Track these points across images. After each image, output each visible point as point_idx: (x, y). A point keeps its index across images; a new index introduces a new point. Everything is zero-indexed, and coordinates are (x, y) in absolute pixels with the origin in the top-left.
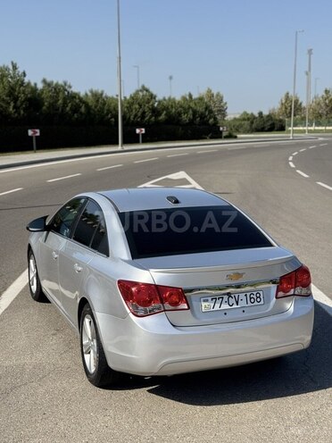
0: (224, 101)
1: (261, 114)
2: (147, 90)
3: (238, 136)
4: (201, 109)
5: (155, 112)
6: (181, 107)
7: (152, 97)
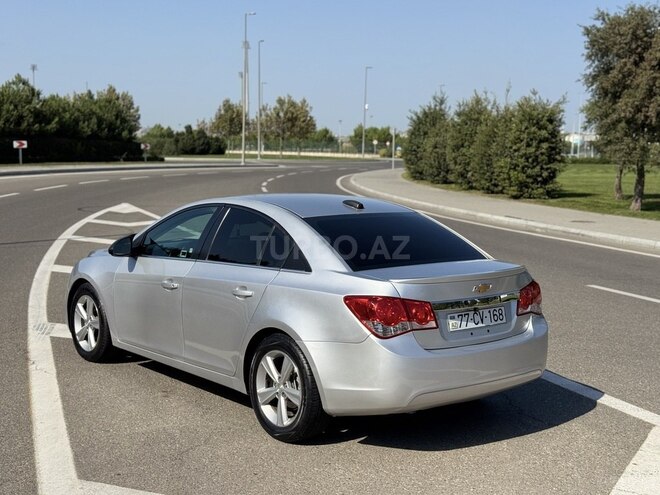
0: (135, 106)
1: (189, 128)
2: (25, 83)
3: (167, 159)
4: (109, 116)
5: (40, 116)
6: (79, 110)
7: (34, 93)
